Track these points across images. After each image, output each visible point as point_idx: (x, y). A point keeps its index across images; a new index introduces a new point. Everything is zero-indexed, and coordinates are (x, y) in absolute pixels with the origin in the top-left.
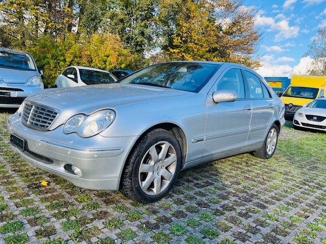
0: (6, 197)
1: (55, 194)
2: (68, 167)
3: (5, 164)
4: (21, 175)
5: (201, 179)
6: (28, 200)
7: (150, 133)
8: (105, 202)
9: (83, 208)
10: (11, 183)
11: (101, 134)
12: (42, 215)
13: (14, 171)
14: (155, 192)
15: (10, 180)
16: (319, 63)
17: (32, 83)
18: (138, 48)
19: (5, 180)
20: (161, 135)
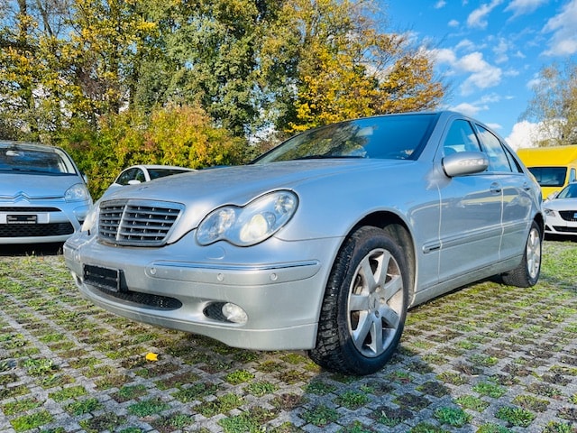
0: (90, 386)
1: (179, 372)
2: (214, 310)
3: (61, 333)
4: (100, 347)
5: (434, 328)
6: (133, 387)
7: (356, 234)
8: (281, 378)
9: (246, 393)
10: (87, 362)
11: (278, 235)
12: (174, 411)
13: (85, 341)
14: (375, 351)
15: (83, 357)
16: (551, 127)
17: (73, 195)
18: (237, 129)
19: (76, 359)
20: (377, 236)
